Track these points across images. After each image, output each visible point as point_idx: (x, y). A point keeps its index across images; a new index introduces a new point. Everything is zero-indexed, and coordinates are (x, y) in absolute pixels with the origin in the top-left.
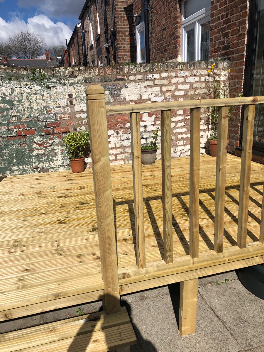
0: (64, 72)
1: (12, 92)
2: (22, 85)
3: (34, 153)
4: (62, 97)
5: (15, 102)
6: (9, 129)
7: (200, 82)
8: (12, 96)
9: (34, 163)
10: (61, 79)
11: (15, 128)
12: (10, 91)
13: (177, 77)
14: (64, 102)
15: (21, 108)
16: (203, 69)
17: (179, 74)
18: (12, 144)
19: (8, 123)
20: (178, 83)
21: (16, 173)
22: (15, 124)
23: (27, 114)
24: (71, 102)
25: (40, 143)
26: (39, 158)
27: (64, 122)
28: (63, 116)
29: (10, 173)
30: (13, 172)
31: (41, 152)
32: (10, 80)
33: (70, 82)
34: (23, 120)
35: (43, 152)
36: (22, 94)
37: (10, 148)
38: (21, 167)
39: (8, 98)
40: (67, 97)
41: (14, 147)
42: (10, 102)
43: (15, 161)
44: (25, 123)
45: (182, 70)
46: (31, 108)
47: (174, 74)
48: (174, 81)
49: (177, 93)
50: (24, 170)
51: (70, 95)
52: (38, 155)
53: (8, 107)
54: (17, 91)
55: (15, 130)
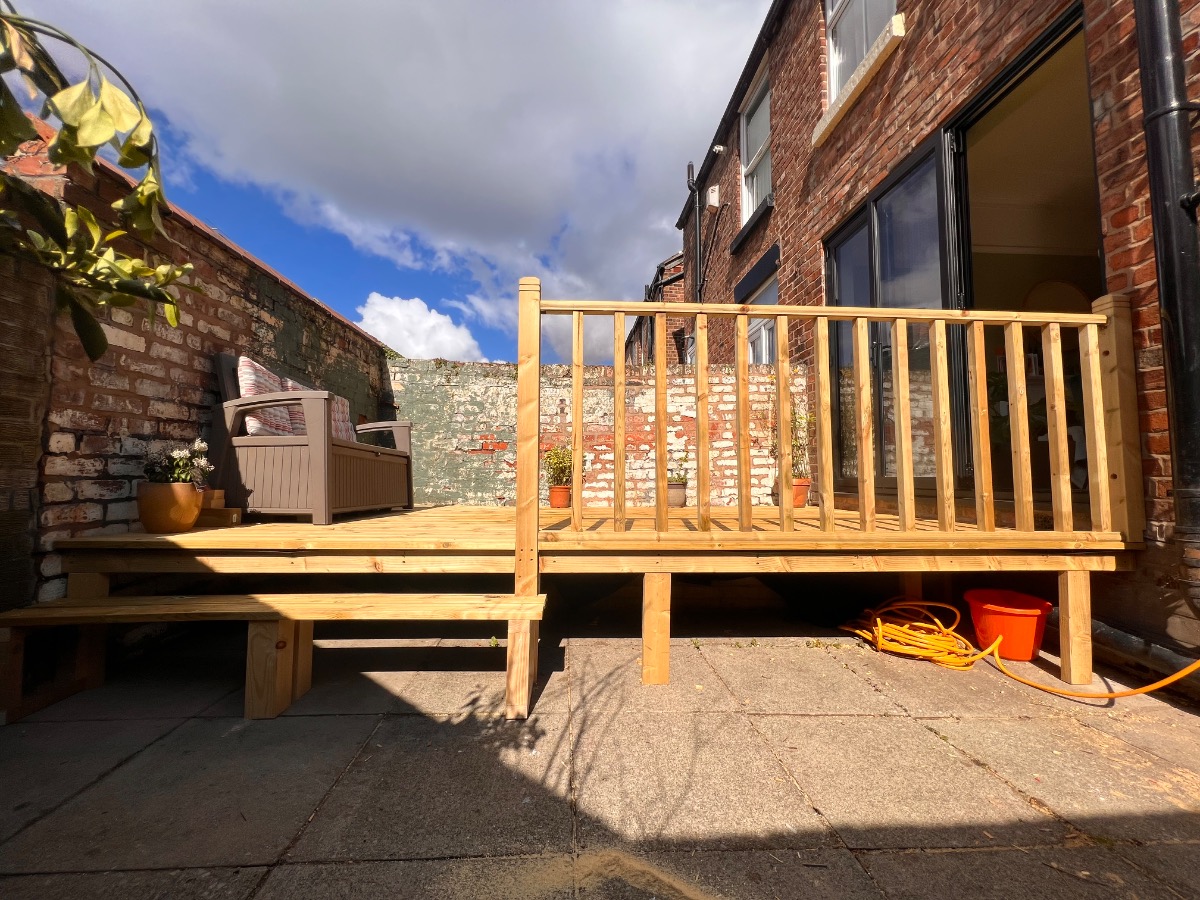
0: (558, 371)
1: (486, 392)
2: (500, 384)
3: (501, 476)
4: (551, 402)
5: (487, 405)
6: (472, 440)
7: (758, 392)
8: (485, 398)
9: (499, 490)
10: (551, 380)
11: (481, 439)
12: (483, 390)
13: (721, 383)
14: (554, 409)
15: (493, 413)
16: (763, 375)
17: (724, 381)
18: (474, 461)
19: (473, 432)
20: (722, 393)
21: (472, 502)
22: (483, 434)
23: (500, 420)
24: (562, 410)
25: (512, 462)
26: (505, 482)
27: (550, 436)
28: (548, 427)
29: (463, 501)
30: (467, 500)
31: (511, 475)
32: (485, 376)
33: (565, 383)
34: (494, 428)
35: (514, 475)
36: (498, 394)
37: (469, 466)
38: (479, 494)
39: (479, 399)
40: (558, 402)
41: (476, 465)
42: (481, 405)
43: (473, 484)
44: (496, 432)
45: (729, 374)
46: (507, 414)
47: (716, 380)
48: (717, 389)
49: (722, 407)
50: (483, 500)
51: (562, 401)
52: (506, 479)
53: (477, 410)
54: (492, 390)
55: (482, 441)
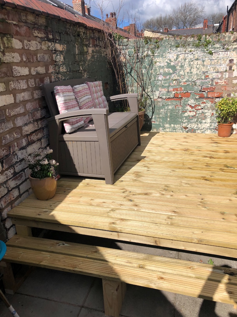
0: (230, 37)
1: (177, 58)
2: (187, 52)
3: (186, 114)
4: (222, 62)
5: (178, 68)
6: (168, 92)
8: (177, 62)
9: (184, 123)
10: (224, 45)
11: (174, 91)
12: (175, 57)
14: (224, 67)
15: (182, 73)
18: (169, 105)
19: (168, 87)
21: (168, 130)
22: (175, 87)
23: (187, 78)
24: (231, 68)
25: (193, 105)
26: (189, 119)
27: (220, 87)
28: (219, 81)
29: (163, 129)
30: (165, 129)
31: (192, 114)
32: (177, 47)
33: (234, 47)
34: (182, 84)
35: (194, 114)
36: (185, 59)
37: (166, 108)
38: (172, 125)
39: (172, 64)
40: (228, 62)
41: (170, 107)
42: (174, 68)
43: (169, 119)
44: (183, 86)
46: (191, 73)
50: (174, 129)
51: (231, 61)
52: (189, 116)
53: (171, 71)
54: (181, 57)
55: (174, 92)
